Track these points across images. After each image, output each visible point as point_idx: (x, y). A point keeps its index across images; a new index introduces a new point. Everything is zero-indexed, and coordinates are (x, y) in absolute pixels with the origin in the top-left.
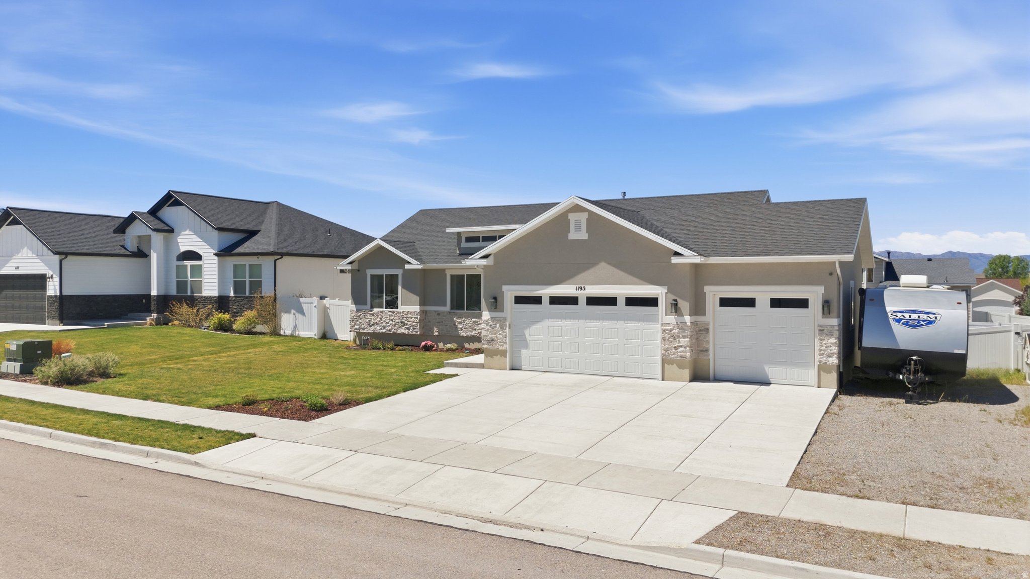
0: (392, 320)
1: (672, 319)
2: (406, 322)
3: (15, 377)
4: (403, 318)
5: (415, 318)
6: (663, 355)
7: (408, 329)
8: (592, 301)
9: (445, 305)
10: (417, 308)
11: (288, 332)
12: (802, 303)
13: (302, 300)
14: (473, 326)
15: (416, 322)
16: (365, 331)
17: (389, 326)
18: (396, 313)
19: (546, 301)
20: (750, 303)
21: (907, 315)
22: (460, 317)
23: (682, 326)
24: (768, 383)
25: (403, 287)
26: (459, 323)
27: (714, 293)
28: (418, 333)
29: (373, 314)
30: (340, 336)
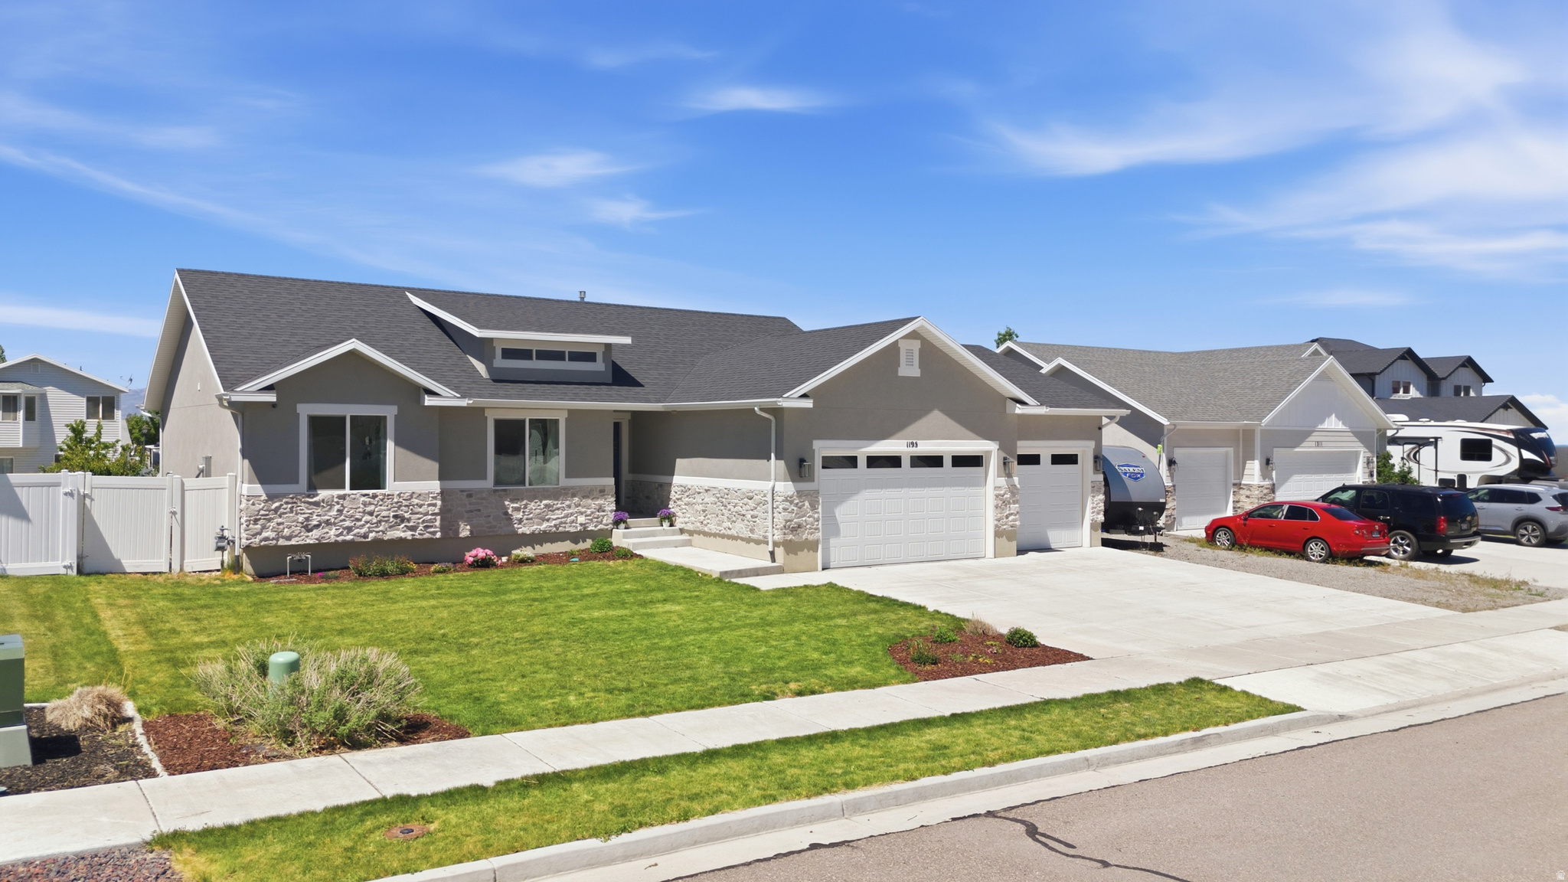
0: (371, 514)
2: (407, 515)
4: (399, 507)
5: (429, 505)
6: (996, 526)
7: (413, 529)
8: (916, 461)
9: (484, 477)
10: (435, 486)
12: (1071, 459)
13: (14, 478)
14: (545, 514)
15: (432, 514)
16: (293, 542)
17: (363, 526)
18: (381, 497)
19: (862, 462)
20: (1036, 460)
21: (1131, 469)
22: (518, 500)
24: (1047, 549)
25: (397, 443)
26: (517, 509)
28: (438, 535)
29: (317, 504)
30: (129, 565)
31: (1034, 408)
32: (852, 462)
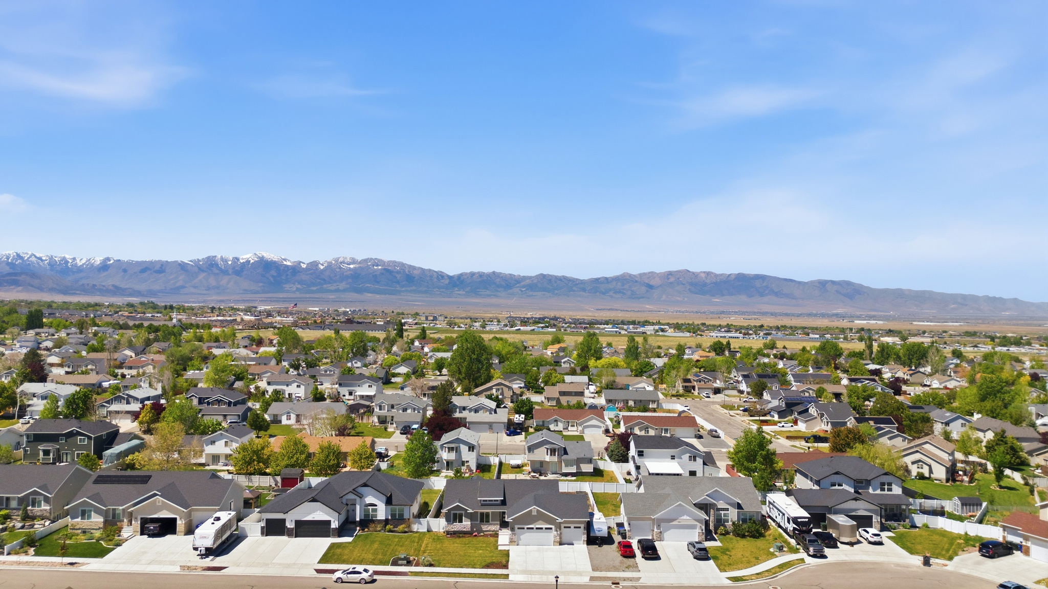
0: (460, 527)
1: (556, 533)
3: (405, 565)
4: (465, 526)
6: (553, 540)
7: (467, 529)
8: (537, 528)
9: (478, 522)
10: (469, 523)
11: (415, 530)
12: (580, 527)
13: (421, 519)
14: (488, 528)
15: (470, 527)
16: (451, 530)
18: (462, 524)
19: (526, 529)
20: (570, 527)
21: (597, 529)
23: (558, 534)
24: (573, 544)
25: (464, 517)
26: (483, 527)
27: (563, 526)
28: (470, 530)
29: (453, 525)
30: (433, 530)
31: (560, 520)
32: (524, 528)
